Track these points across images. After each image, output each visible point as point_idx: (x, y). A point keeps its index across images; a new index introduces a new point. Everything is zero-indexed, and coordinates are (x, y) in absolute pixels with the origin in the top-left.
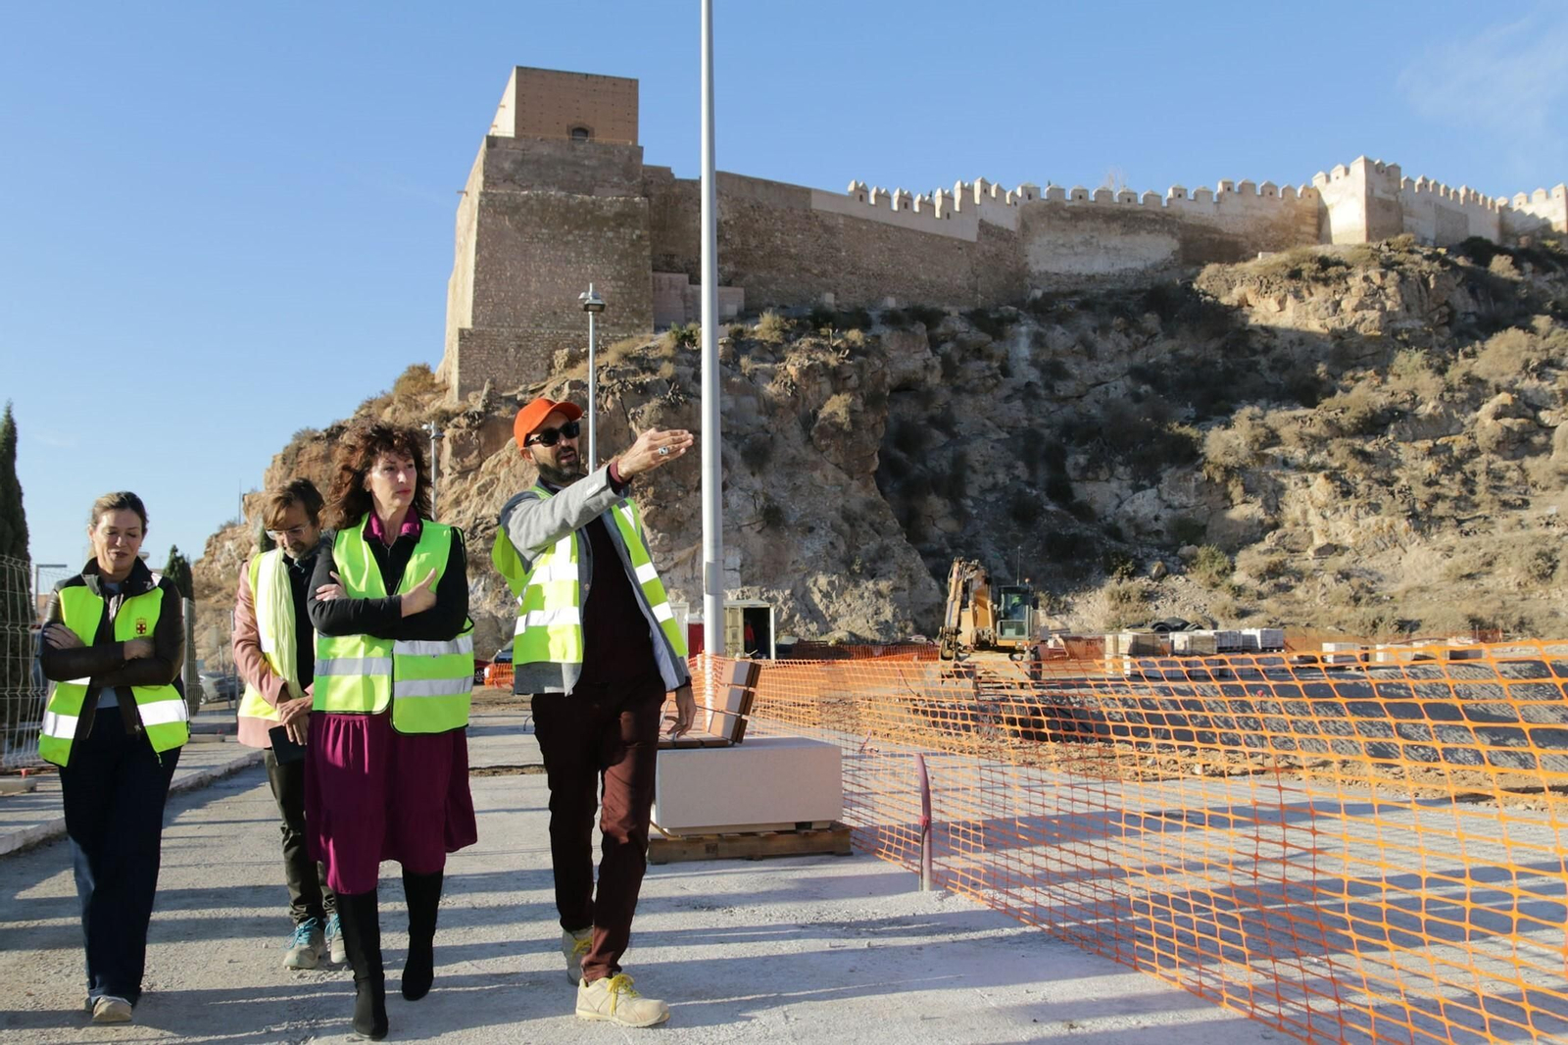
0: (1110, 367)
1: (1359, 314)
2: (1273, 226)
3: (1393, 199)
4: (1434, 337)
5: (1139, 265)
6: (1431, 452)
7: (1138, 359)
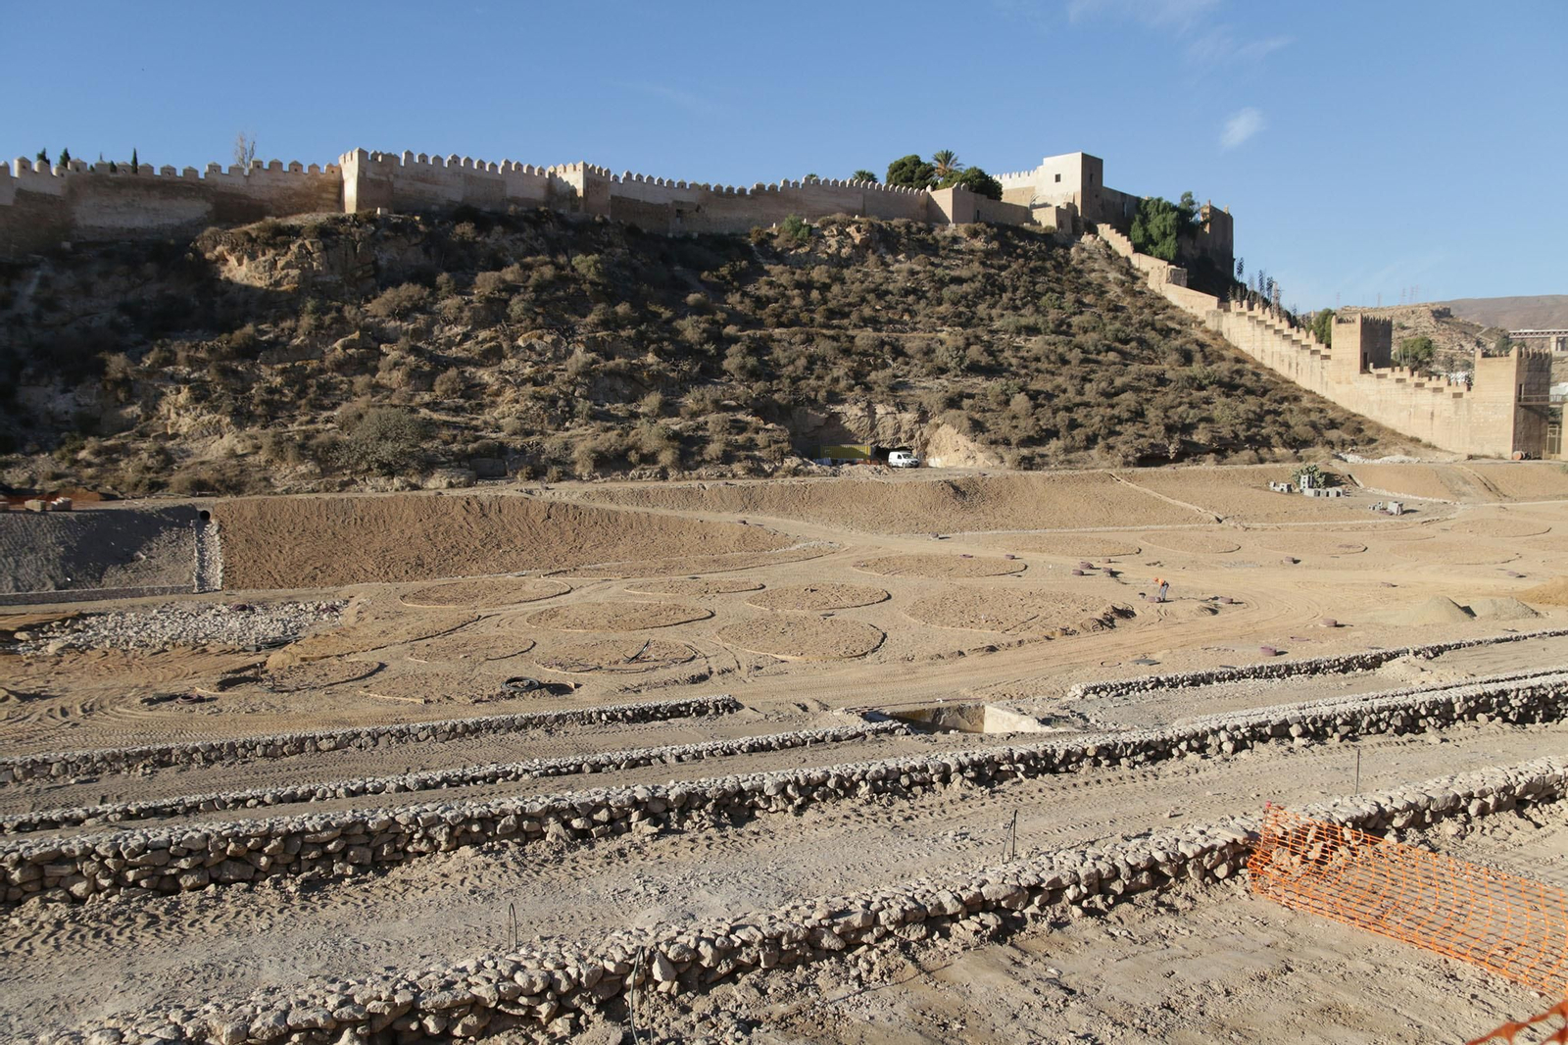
0: (103, 302)
1: (284, 272)
2: (297, 194)
3: (384, 178)
4: (346, 288)
5: (176, 222)
6: (283, 372)
7: (131, 296)
